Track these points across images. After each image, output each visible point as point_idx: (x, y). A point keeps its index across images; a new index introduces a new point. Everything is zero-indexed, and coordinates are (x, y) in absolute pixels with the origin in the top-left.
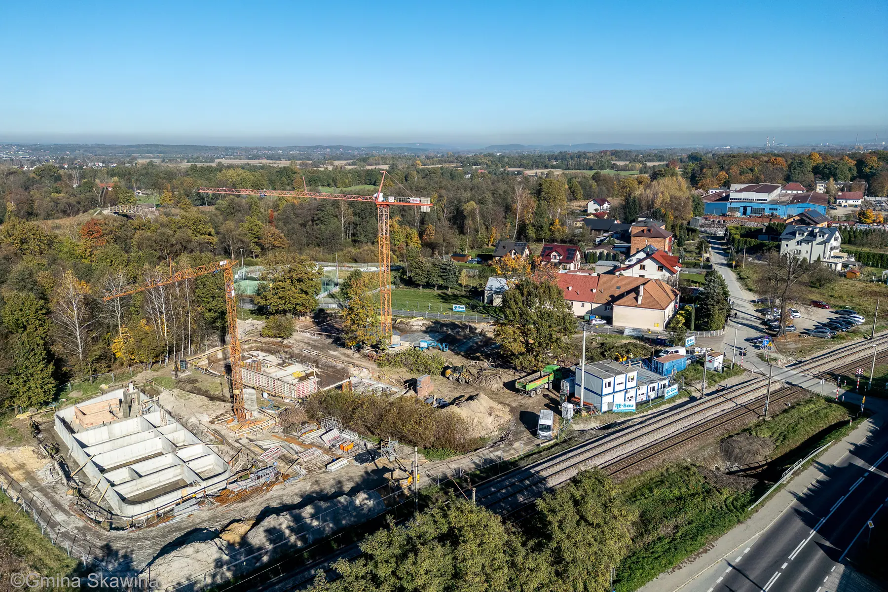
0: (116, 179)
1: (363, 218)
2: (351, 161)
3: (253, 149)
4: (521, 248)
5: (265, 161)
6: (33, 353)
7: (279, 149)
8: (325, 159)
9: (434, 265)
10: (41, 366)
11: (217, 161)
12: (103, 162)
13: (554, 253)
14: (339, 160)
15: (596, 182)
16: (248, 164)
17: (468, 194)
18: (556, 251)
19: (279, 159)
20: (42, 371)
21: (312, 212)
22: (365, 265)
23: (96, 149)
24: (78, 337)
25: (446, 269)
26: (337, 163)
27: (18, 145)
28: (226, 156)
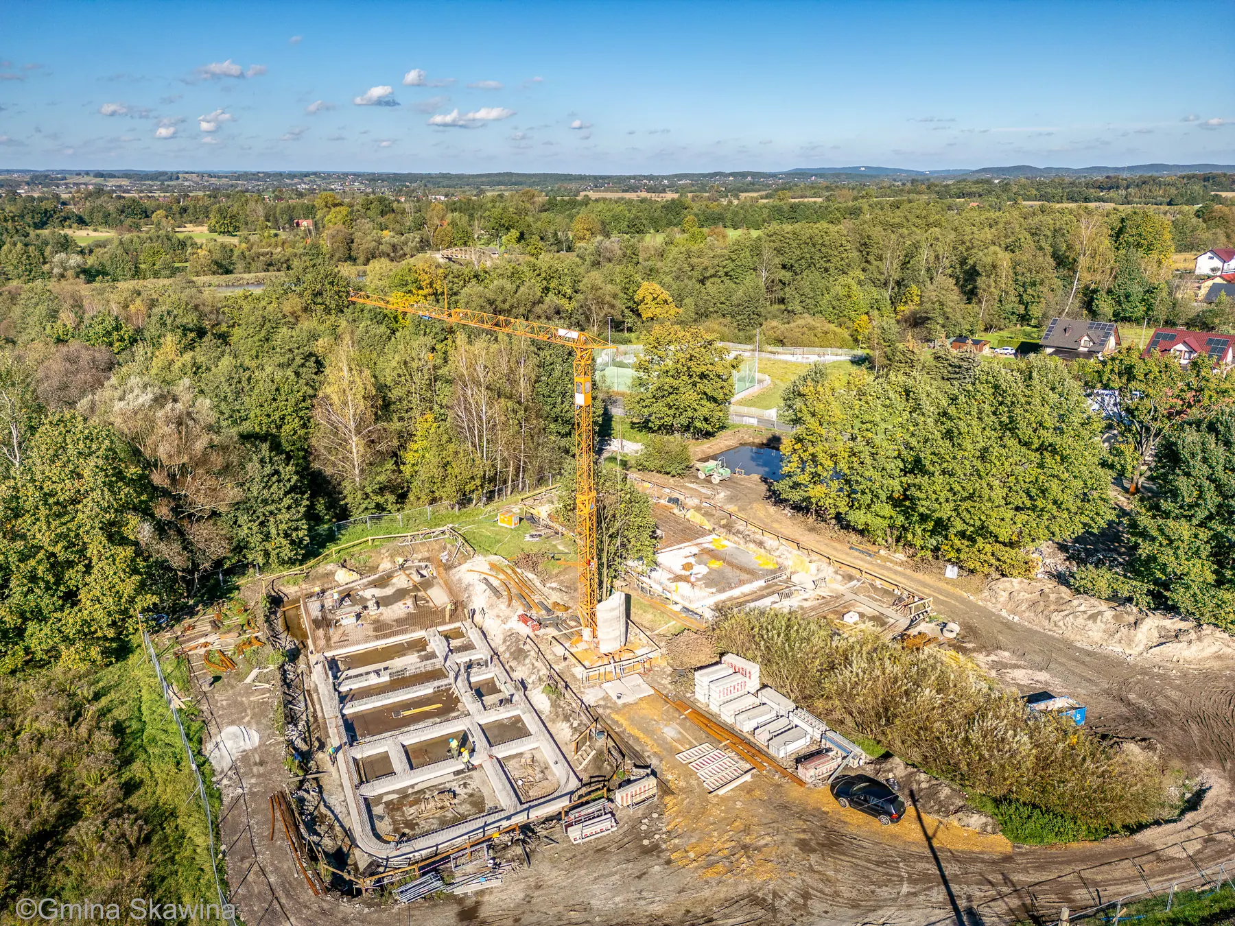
0: (456, 214)
1: (796, 274)
2: (764, 193)
3: (630, 178)
4: (1101, 333)
5: (644, 194)
6: (275, 478)
7: (664, 177)
8: (728, 191)
9: (937, 358)
10: (287, 501)
11: (582, 194)
12: (446, 196)
13: (1180, 347)
14: (746, 191)
15: (1204, 221)
16: (623, 199)
17: (988, 234)
18: (1185, 343)
19: (664, 191)
20: (289, 508)
21: (716, 262)
22: (799, 350)
23: (440, 180)
24: (354, 450)
25: (960, 367)
26: (743, 195)
27: (354, 174)
28: (596, 187)
